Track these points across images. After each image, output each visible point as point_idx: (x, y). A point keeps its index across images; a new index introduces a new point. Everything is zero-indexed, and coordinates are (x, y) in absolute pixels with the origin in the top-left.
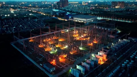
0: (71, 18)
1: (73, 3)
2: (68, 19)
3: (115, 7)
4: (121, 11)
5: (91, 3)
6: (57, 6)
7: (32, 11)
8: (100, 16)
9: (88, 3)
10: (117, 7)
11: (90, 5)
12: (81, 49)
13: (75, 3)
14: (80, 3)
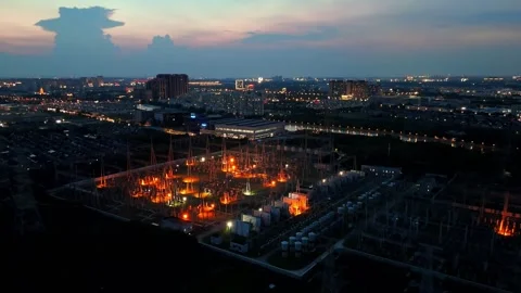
0: (207, 128)
1: (201, 83)
2: (197, 130)
3: (339, 95)
4: (357, 109)
5: (264, 85)
6: (150, 93)
7: (58, 110)
8: (293, 124)
9: (255, 83)
10: (344, 97)
11: (262, 92)
12: (248, 193)
13: (209, 83)
14: (229, 84)
